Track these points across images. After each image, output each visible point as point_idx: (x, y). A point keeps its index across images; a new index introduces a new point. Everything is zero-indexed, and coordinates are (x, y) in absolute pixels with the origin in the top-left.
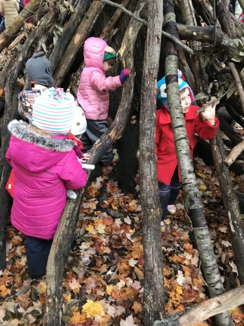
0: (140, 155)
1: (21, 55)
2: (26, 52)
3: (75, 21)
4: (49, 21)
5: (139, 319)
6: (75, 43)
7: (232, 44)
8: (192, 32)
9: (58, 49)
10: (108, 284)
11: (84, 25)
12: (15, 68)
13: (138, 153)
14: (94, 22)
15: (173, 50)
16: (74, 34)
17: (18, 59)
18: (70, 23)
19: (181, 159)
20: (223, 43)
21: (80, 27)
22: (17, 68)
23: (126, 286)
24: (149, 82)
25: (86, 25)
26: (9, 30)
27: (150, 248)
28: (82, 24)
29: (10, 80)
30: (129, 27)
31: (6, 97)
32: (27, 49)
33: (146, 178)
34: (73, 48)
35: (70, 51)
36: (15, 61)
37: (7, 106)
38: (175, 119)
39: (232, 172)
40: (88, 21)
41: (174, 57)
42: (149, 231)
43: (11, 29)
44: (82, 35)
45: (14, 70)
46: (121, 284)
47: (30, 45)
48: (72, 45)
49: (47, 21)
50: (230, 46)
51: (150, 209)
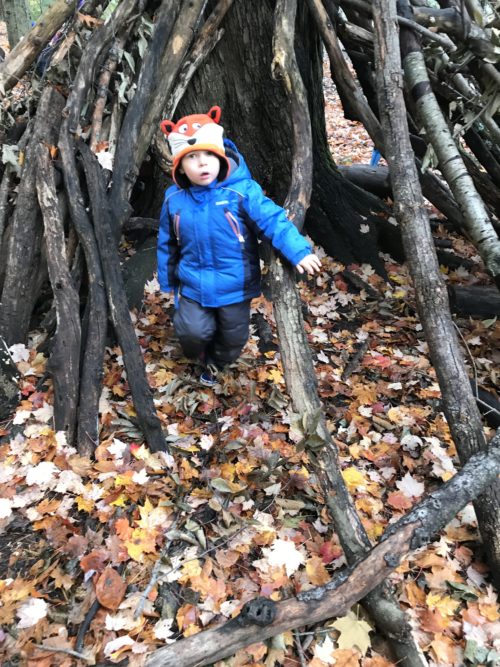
0: (405, 209)
1: (82, 76)
2: (90, 70)
3: (172, 10)
4: (130, 10)
5: (421, 475)
6: (175, 52)
7: (483, 36)
8: (429, 18)
9: (152, 64)
10: (350, 444)
11: (187, 19)
12: (74, 103)
13: (401, 206)
14: (202, 12)
15: (415, 45)
16: (170, 36)
17: (76, 86)
18: (163, 15)
19: (470, 204)
20: (470, 34)
21: (179, 21)
22: (78, 103)
23: (374, 443)
24: (394, 95)
25: (190, 20)
26: (40, 32)
27: (445, 345)
28: (183, 16)
29: (68, 128)
30: (280, 19)
31: (65, 162)
32: (92, 65)
33: (420, 242)
34: (173, 61)
35: (167, 68)
36: (71, 90)
37: (69, 178)
38: (446, 147)
39: (442, 266)
40: (192, 10)
41: (419, 55)
42: (439, 322)
43: (46, 28)
44: (186, 38)
45: (72, 107)
46: (366, 442)
47: (95, 56)
48: (169, 57)
49: (126, 9)
50: (481, 39)
51: (435, 288)
